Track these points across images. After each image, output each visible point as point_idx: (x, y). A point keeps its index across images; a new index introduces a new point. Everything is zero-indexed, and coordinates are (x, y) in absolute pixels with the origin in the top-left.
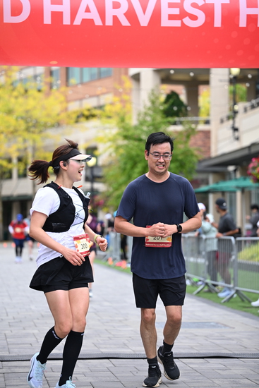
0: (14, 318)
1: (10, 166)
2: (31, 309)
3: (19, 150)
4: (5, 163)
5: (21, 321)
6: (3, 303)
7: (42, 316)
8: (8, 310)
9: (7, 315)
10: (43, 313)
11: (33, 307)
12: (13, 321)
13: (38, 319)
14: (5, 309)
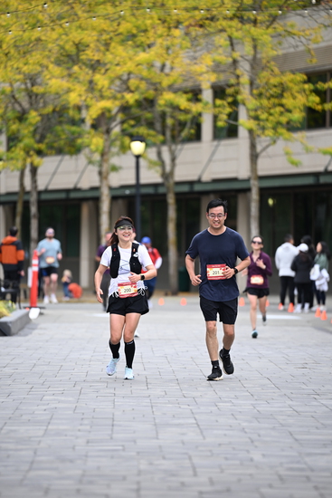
0: (212, 482)
1: (196, 108)
2: (252, 460)
3: (217, 68)
4: (182, 101)
5: (228, 490)
6: (183, 443)
7: (281, 478)
8: (196, 461)
9: (195, 475)
10: (282, 472)
11: (257, 456)
12: (209, 488)
13: (270, 486)
14: (190, 458)
